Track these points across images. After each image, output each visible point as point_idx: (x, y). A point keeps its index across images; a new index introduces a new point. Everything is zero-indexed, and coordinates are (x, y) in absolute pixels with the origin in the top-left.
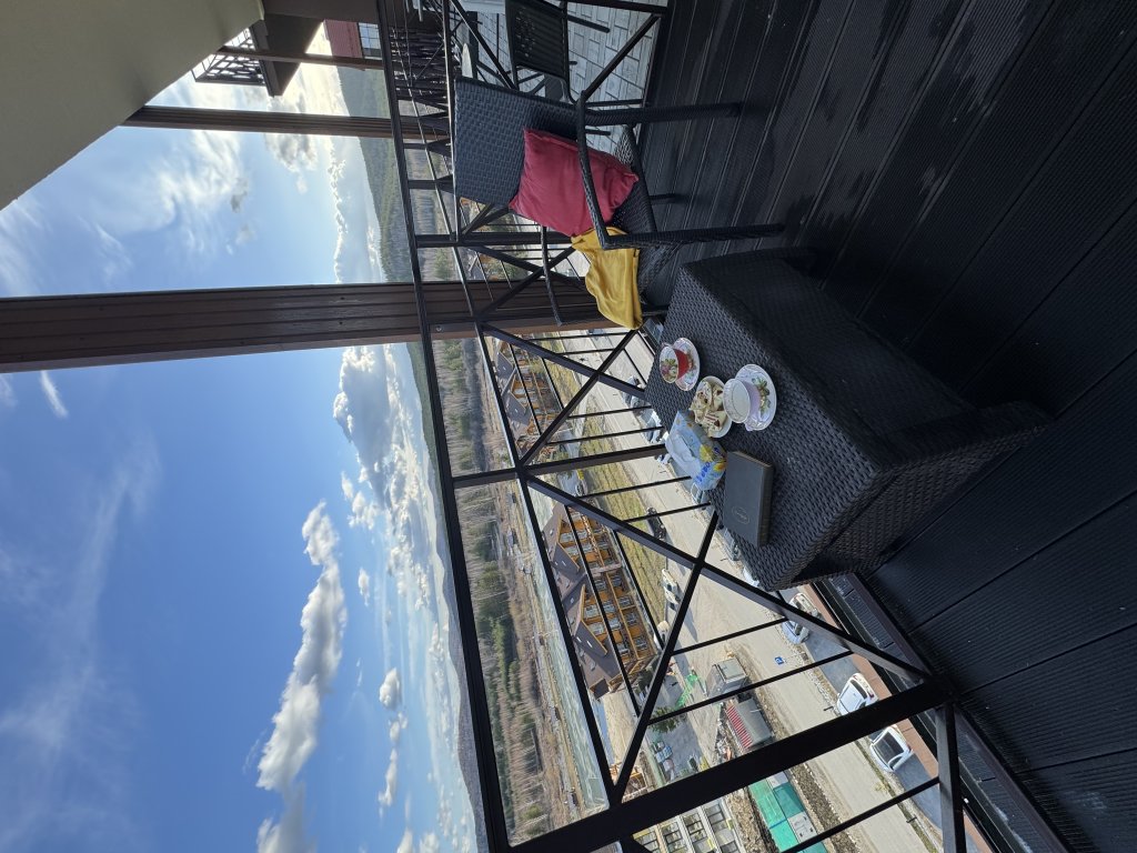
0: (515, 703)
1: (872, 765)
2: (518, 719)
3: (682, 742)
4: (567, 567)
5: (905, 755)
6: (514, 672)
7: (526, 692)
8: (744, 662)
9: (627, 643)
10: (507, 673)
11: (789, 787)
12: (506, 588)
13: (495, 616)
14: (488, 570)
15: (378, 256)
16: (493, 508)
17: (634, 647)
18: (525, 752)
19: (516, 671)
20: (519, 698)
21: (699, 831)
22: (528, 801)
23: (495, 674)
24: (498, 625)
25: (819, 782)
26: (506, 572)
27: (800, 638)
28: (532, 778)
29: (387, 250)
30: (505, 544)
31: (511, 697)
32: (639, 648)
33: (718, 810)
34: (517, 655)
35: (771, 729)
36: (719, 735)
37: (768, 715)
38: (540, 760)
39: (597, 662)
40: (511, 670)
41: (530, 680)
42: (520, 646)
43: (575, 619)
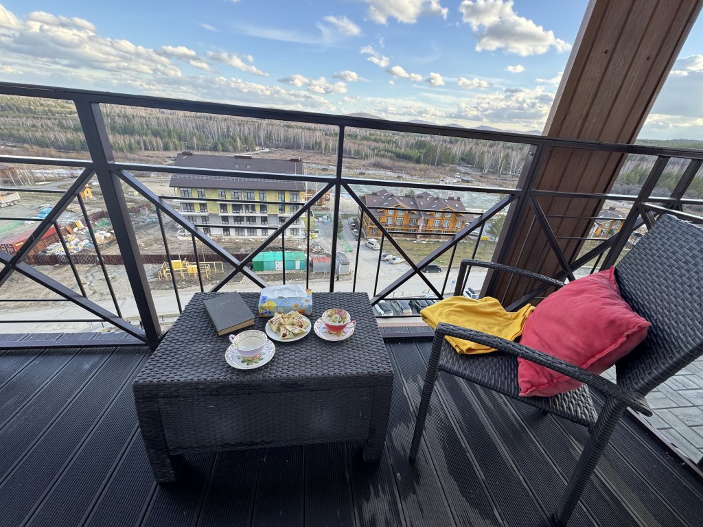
0: (376, 151)
2: (368, 151)
3: (327, 231)
6: (391, 157)
7: (379, 160)
8: (346, 277)
10: (392, 152)
11: (293, 268)
12: (438, 165)
13: (425, 154)
16: (494, 173)
19: (391, 158)
20: (377, 155)
23: (394, 145)
24: (419, 154)
26: (447, 168)
30: (465, 173)
31: (379, 151)
33: (298, 233)
34: (398, 160)
35: (315, 273)
37: (321, 275)
40: (393, 154)
41: (383, 164)
42: (402, 164)
43: (402, 201)
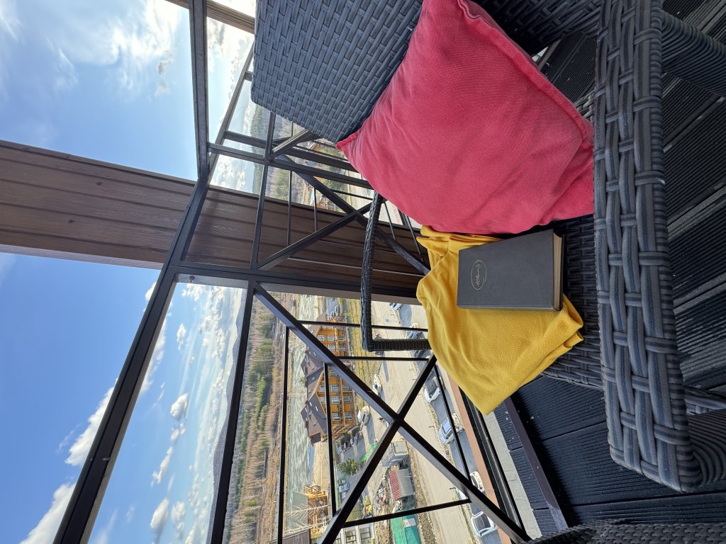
0: (259, 432)
1: (469, 528)
2: (259, 442)
4: (316, 357)
5: (491, 529)
6: (264, 412)
7: (268, 427)
8: (409, 445)
9: (340, 414)
10: (260, 412)
11: (415, 529)
12: (273, 358)
13: (262, 373)
14: (265, 344)
15: (250, 124)
17: (344, 417)
18: (257, 464)
19: (266, 411)
20: (263, 429)
21: (353, 542)
22: (251, 494)
23: (252, 410)
24: (262, 380)
25: (434, 530)
26: (276, 348)
27: (448, 441)
28: (257, 481)
29: (256, 123)
30: (281, 330)
31: (258, 427)
32: (347, 418)
33: (368, 531)
34: (269, 402)
35: (414, 491)
36: (382, 485)
37: (415, 481)
38: (265, 471)
39: (318, 421)
40: (263, 410)
41: (273, 420)
42: (272, 397)
43: (312, 390)
